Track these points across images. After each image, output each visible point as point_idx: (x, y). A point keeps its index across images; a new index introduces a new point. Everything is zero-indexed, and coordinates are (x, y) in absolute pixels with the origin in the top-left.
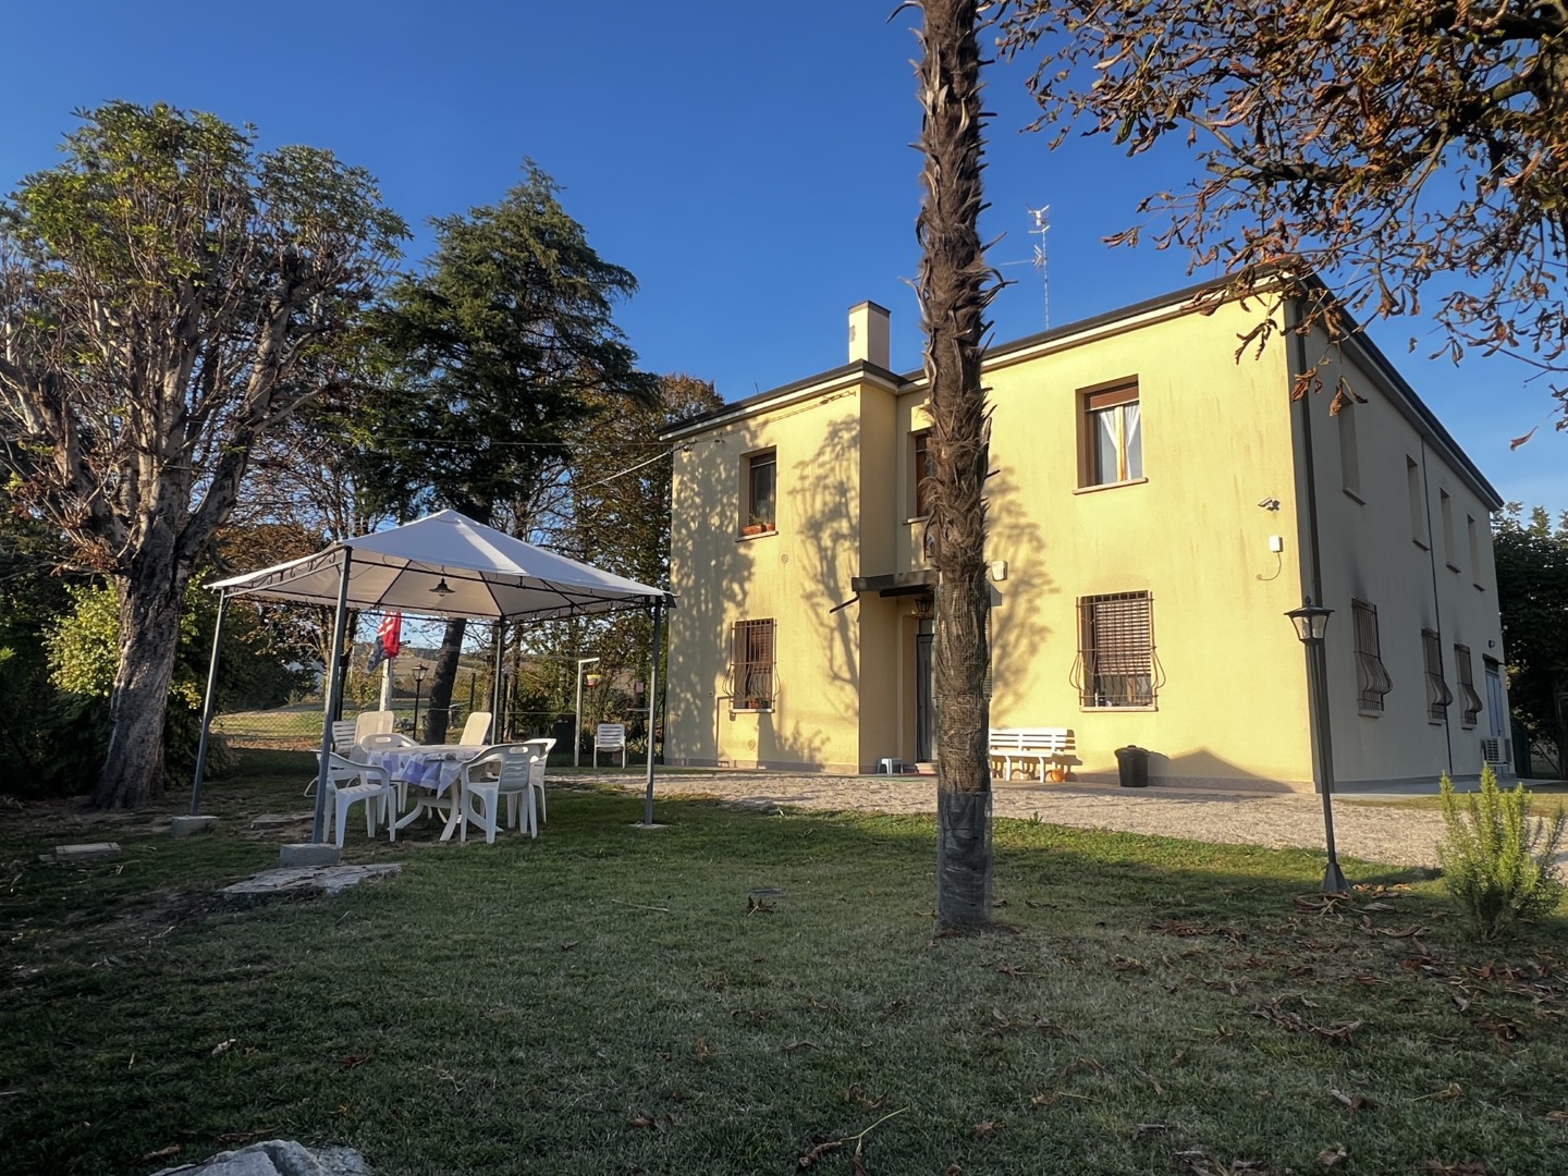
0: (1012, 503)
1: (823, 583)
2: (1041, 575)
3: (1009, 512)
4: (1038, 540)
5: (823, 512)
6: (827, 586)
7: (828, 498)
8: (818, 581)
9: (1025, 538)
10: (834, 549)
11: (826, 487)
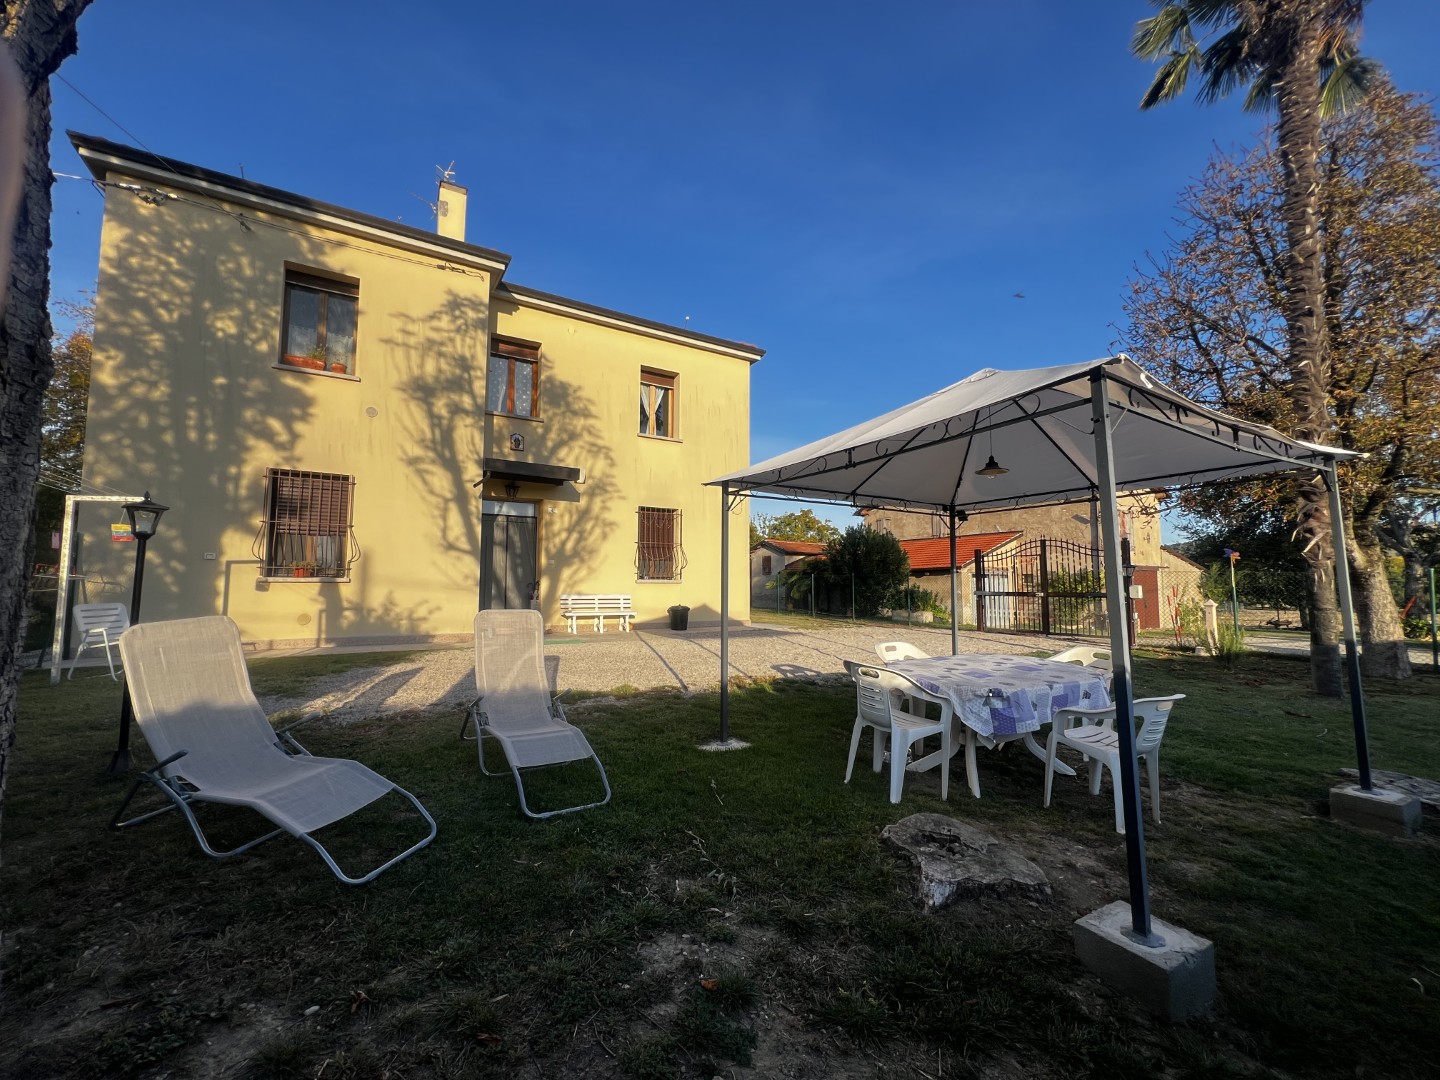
0: (593, 426)
1: (434, 450)
2: (612, 485)
3: (590, 433)
4: (611, 459)
5: (437, 379)
6: (441, 456)
7: (444, 366)
8: (427, 447)
9: (602, 456)
10: (451, 420)
11: (440, 354)
